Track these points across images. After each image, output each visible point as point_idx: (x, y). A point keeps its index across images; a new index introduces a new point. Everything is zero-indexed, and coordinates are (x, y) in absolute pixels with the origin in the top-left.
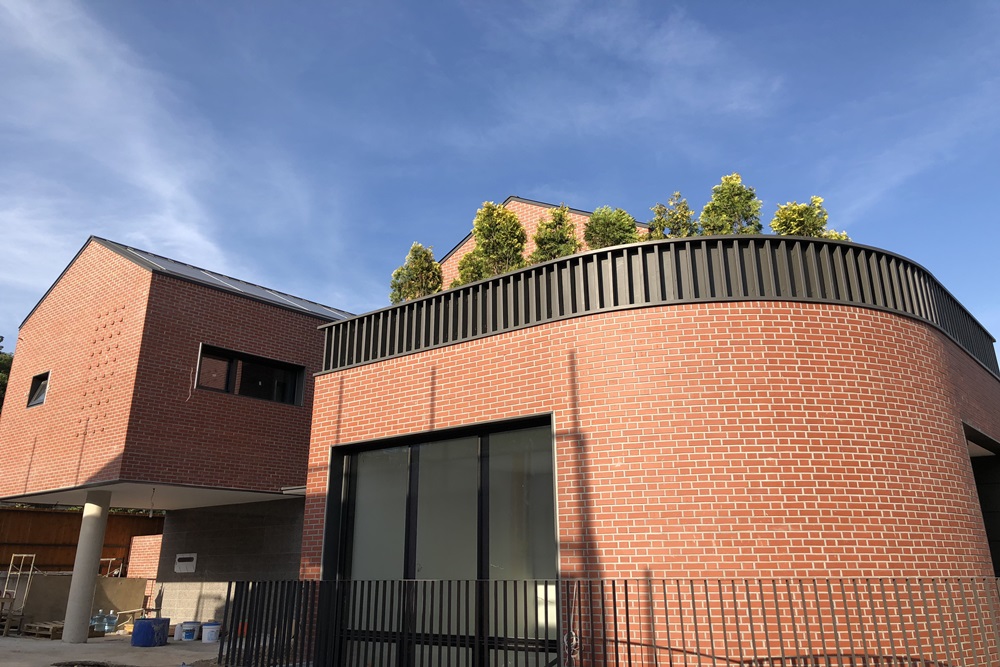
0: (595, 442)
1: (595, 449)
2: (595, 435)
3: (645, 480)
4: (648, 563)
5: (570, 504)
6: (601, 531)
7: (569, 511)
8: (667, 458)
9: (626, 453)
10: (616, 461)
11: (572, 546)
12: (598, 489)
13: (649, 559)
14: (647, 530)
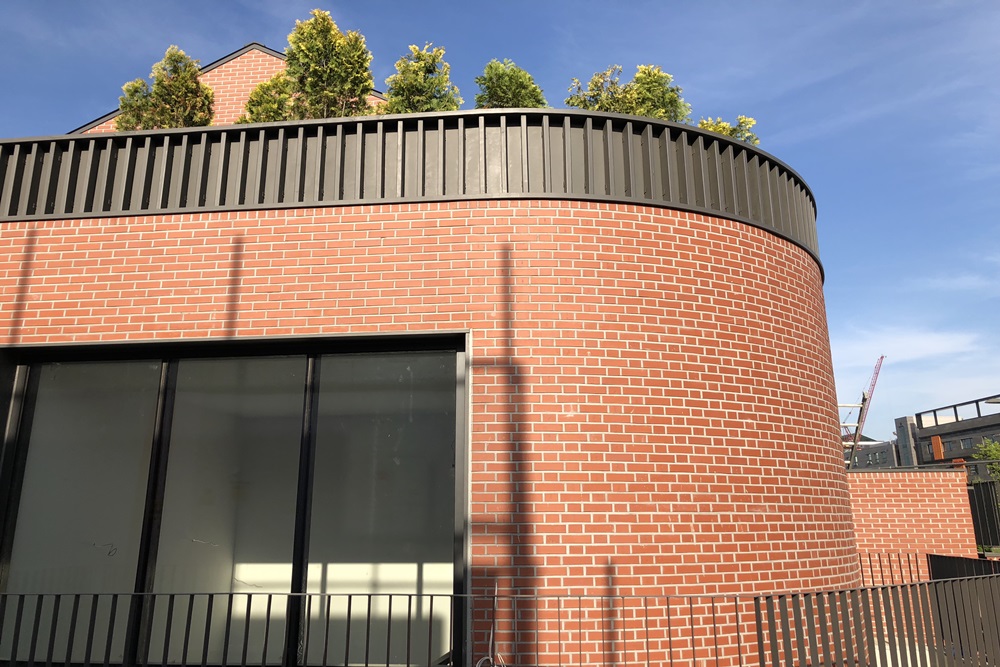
0: (537, 380)
1: (536, 389)
2: (536, 370)
3: (608, 438)
4: (609, 555)
5: (491, 467)
6: (540, 508)
7: (490, 478)
8: (638, 410)
9: (582, 399)
10: (567, 409)
11: (493, 529)
12: (538, 447)
13: (610, 549)
14: (608, 508)
